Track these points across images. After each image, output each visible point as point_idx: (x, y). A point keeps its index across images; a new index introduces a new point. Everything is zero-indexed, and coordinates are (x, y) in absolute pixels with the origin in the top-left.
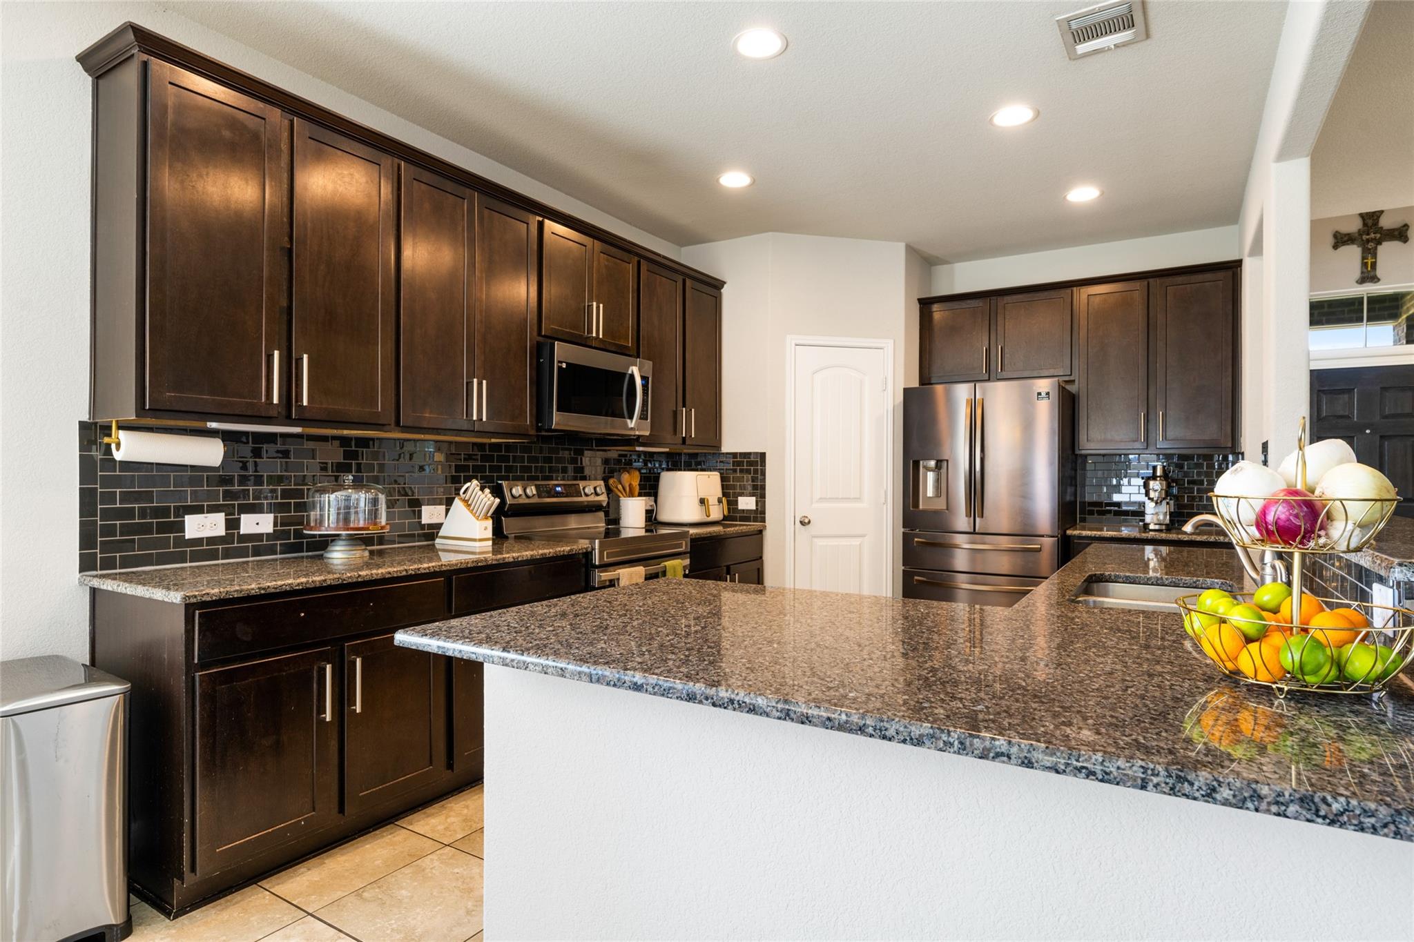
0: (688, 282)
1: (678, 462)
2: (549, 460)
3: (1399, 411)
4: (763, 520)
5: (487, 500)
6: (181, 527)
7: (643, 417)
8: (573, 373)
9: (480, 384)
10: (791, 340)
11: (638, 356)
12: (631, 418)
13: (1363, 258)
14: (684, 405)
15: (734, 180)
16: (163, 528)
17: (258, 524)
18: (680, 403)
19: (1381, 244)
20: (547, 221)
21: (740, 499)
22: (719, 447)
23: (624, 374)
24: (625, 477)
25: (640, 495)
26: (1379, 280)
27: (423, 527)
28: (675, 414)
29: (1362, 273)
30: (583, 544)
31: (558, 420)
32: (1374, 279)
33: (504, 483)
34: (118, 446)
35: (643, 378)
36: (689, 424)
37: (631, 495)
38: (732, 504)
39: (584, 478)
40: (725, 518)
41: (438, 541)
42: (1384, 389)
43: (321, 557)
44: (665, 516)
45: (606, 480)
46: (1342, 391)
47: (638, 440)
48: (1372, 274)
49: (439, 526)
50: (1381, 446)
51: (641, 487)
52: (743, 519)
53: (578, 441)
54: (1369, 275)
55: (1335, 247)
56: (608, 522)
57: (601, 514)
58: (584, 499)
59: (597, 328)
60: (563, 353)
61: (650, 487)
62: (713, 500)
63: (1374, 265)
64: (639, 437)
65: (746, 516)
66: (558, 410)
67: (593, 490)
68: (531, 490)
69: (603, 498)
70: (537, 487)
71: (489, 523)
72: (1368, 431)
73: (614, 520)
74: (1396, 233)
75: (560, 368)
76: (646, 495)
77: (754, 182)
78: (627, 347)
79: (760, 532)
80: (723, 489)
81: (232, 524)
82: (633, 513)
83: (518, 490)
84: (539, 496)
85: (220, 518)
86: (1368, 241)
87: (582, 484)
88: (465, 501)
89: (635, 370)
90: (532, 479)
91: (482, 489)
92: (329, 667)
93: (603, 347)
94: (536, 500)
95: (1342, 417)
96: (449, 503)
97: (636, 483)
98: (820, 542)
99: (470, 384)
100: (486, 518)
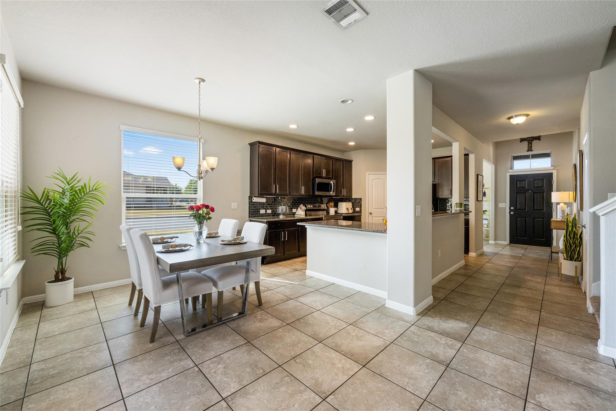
0: (344, 162)
1: (342, 200)
2: (315, 200)
3: (538, 186)
4: (361, 213)
5: (304, 208)
6: (259, 212)
7: (334, 191)
8: (319, 184)
9: (303, 187)
10: (367, 173)
11: (333, 179)
12: (331, 192)
13: (528, 145)
14: (343, 188)
15: (352, 144)
16: (258, 212)
17: (269, 211)
18: (342, 188)
19: (533, 141)
20: (314, 156)
21: (356, 208)
22: (352, 197)
23: (330, 183)
24: (331, 203)
25: (334, 207)
26: (533, 151)
27: (293, 213)
28: (341, 190)
29: (528, 149)
30: (321, 216)
31: (317, 193)
32: (531, 150)
33: (307, 205)
34: (253, 199)
35: (333, 184)
36: (344, 192)
37: (332, 207)
38: (354, 209)
39: (322, 204)
40: (353, 213)
41: (295, 215)
42: (534, 180)
43: (279, 217)
44: (339, 212)
45: (326, 204)
46: (523, 180)
47: (333, 196)
48: (531, 149)
49: (295, 213)
50: (534, 195)
51: (334, 206)
52: (357, 213)
53: (321, 197)
54: (530, 149)
55: (521, 142)
56: (327, 213)
57: (326, 211)
58: (322, 208)
59: (324, 175)
60: (318, 180)
61: (336, 206)
62: (350, 209)
63: (531, 147)
64: (333, 195)
65: (358, 212)
66: (317, 191)
67: (324, 206)
68: (312, 206)
69: (326, 208)
70: (313, 206)
71: (305, 212)
72: (530, 191)
73: (328, 213)
74: (537, 138)
75: (317, 183)
76: (335, 207)
77: (356, 144)
78: (330, 177)
79: (360, 216)
80: (352, 206)
81: (266, 211)
82: (332, 211)
83: (309, 206)
84: (313, 207)
85: (264, 210)
86: (529, 140)
87: (321, 205)
88: (300, 208)
89: (332, 182)
90: (312, 204)
91: (303, 206)
92: (283, 232)
93: (325, 178)
94: (313, 208)
95: (523, 187)
96: (297, 208)
97: (333, 205)
98: (374, 218)
99: (301, 187)
100: (304, 211)
